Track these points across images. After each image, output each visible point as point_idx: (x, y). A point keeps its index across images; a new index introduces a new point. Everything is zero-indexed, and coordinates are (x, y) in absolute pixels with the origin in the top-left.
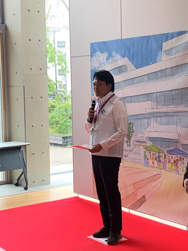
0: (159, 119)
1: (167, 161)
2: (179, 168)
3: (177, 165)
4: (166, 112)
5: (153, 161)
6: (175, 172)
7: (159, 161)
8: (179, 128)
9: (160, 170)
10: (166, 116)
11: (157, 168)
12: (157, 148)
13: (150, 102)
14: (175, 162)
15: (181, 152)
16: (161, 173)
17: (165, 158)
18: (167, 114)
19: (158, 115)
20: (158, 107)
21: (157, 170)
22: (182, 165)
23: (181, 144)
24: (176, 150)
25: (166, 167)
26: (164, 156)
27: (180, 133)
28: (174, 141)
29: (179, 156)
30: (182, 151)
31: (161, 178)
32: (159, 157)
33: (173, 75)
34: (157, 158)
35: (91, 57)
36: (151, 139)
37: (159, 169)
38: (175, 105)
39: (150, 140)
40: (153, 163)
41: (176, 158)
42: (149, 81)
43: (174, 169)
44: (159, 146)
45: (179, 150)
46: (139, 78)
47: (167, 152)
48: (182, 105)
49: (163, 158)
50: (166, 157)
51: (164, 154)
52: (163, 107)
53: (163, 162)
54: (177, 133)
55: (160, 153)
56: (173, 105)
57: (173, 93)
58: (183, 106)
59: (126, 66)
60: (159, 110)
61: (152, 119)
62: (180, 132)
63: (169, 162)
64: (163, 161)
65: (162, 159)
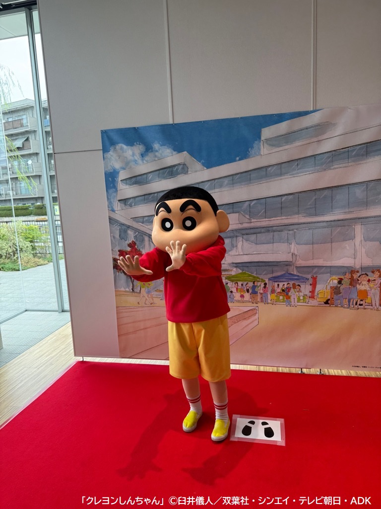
0: (253, 237)
1: (270, 290)
2: (292, 298)
3: (287, 294)
4: (268, 226)
5: (242, 293)
6: (285, 303)
7: (254, 293)
8: (293, 246)
9: (255, 305)
10: (268, 231)
11: (249, 302)
12: (250, 276)
13: (238, 214)
14: (283, 290)
15: (296, 277)
16: (257, 308)
17: (265, 287)
18: (270, 229)
19: (252, 231)
20: (252, 221)
21: (250, 304)
22: (297, 293)
23: (297, 267)
24: (287, 275)
25: (267, 299)
26: (263, 285)
27: (296, 253)
28: (284, 264)
29: (291, 283)
30: (298, 276)
31: (257, 314)
32: (254, 287)
33: (281, 174)
34: (250, 289)
35: (103, 153)
36: (240, 265)
37: (253, 303)
38: (286, 216)
39: (236, 267)
40: (242, 296)
41: (286, 286)
42: (234, 185)
43: (282, 301)
44: (255, 273)
45: (291, 274)
46: (213, 181)
47: (269, 279)
48: (298, 214)
49: (262, 288)
50: (267, 286)
51: (263, 283)
52: (262, 220)
53: (261, 294)
54: (289, 253)
55: (256, 283)
56: (281, 216)
57: (283, 200)
58: (300, 215)
59: (184, 164)
60: (252, 225)
61: (240, 239)
62: (296, 250)
63: (273, 291)
64: (262, 292)
65: (260, 290)
